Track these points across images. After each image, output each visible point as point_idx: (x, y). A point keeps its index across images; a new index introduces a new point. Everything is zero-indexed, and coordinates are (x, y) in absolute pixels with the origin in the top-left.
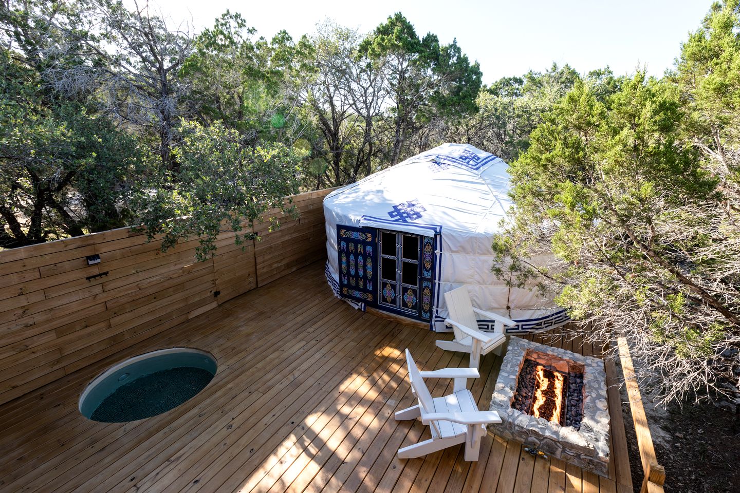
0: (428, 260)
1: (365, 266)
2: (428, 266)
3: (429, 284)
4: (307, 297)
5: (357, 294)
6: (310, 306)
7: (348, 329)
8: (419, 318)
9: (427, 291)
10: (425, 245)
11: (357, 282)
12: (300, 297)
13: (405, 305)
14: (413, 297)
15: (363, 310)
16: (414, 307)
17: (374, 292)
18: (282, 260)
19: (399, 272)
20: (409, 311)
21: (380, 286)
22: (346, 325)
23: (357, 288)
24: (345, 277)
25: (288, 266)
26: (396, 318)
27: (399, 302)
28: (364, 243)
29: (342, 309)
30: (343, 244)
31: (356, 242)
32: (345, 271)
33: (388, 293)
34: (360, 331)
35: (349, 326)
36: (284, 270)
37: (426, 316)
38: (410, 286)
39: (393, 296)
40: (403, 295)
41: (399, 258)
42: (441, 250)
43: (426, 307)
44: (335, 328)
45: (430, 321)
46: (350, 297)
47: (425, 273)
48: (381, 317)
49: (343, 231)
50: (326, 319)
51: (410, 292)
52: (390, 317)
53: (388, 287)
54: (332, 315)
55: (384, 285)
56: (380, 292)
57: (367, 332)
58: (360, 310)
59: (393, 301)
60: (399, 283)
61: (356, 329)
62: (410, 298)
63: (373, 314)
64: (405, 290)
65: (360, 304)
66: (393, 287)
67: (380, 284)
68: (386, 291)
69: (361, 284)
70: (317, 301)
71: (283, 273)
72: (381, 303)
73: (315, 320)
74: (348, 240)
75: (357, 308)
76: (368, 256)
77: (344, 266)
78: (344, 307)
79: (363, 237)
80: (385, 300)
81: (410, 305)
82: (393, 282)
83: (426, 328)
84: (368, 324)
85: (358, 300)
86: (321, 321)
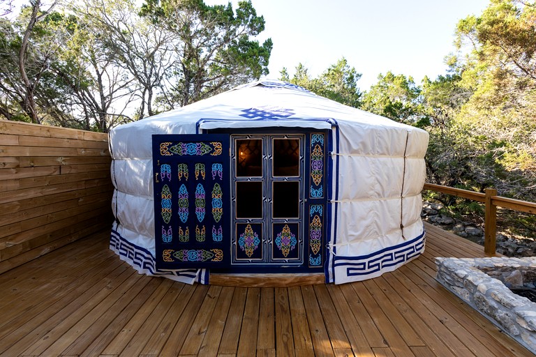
0: (316, 170)
1: (209, 200)
2: (317, 179)
3: (320, 209)
4: (80, 289)
5: (193, 255)
6: (90, 304)
7: (195, 328)
8: (306, 268)
9: (317, 221)
10: (313, 148)
11: (192, 234)
12: (61, 294)
13: (278, 253)
14: (291, 238)
15: (203, 282)
16: (293, 254)
17: (224, 245)
18: (18, 234)
19: (268, 201)
20: (286, 262)
21: (233, 232)
22: (185, 320)
23: (193, 244)
24: (167, 229)
25: (32, 245)
26: (269, 279)
27: (267, 251)
28: (208, 160)
29: (163, 292)
30: (166, 169)
31: (191, 161)
32: (167, 218)
33: (249, 240)
34: (221, 322)
35: (193, 319)
36: (21, 253)
37: (315, 262)
38: (286, 220)
39: (256, 245)
40: (275, 237)
41: (268, 178)
42: (338, 152)
43: (316, 248)
44: (164, 336)
45: (323, 268)
46: (177, 264)
47: (313, 191)
48: (243, 286)
49: (165, 145)
50: (136, 322)
51: (286, 230)
52: (257, 281)
53: (249, 231)
54: (147, 309)
55: (241, 228)
56: (233, 243)
57: (235, 320)
58: (198, 284)
59: (258, 253)
60: (268, 219)
61: (211, 322)
62: (286, 240)
63: (224, 285)
64: (278, 228)
65: (197, 274)
66: (257, 228)
67: (234, 229)
68: (244, 238)
69: (201, 236)
70: (104, 292)
71: (21, 260)
72: (235, 261)
73: (108, 331)
74: (174, 161)
75: (191, 281)
76: (215, 182)
77: (167, 209)
78: (165, 287)
79: (205, 149)
80: (242, 254)
81: (285, 251)
82: (257, 220)
83: (319, 282)
84: (226, 304)
85: (193, 266)
86: (126, 330)
